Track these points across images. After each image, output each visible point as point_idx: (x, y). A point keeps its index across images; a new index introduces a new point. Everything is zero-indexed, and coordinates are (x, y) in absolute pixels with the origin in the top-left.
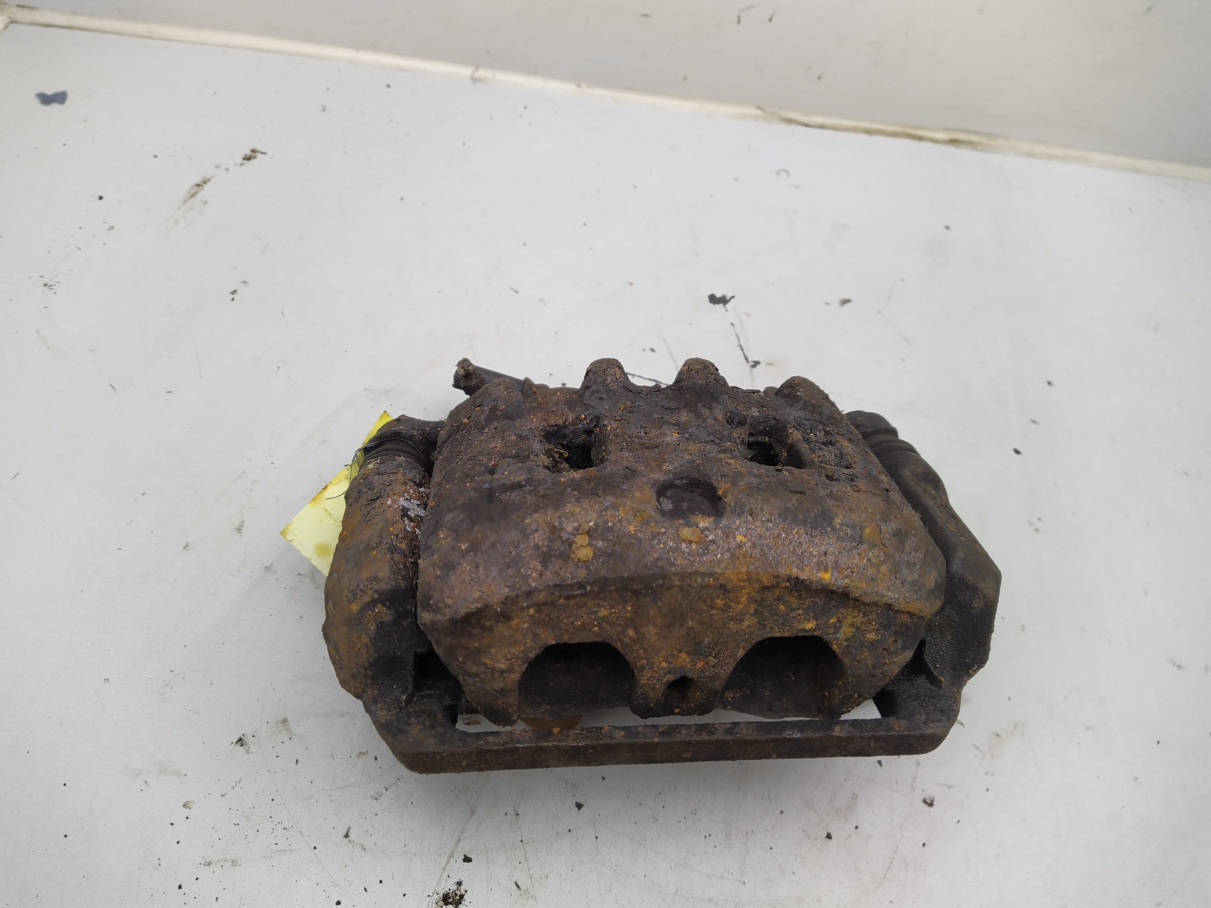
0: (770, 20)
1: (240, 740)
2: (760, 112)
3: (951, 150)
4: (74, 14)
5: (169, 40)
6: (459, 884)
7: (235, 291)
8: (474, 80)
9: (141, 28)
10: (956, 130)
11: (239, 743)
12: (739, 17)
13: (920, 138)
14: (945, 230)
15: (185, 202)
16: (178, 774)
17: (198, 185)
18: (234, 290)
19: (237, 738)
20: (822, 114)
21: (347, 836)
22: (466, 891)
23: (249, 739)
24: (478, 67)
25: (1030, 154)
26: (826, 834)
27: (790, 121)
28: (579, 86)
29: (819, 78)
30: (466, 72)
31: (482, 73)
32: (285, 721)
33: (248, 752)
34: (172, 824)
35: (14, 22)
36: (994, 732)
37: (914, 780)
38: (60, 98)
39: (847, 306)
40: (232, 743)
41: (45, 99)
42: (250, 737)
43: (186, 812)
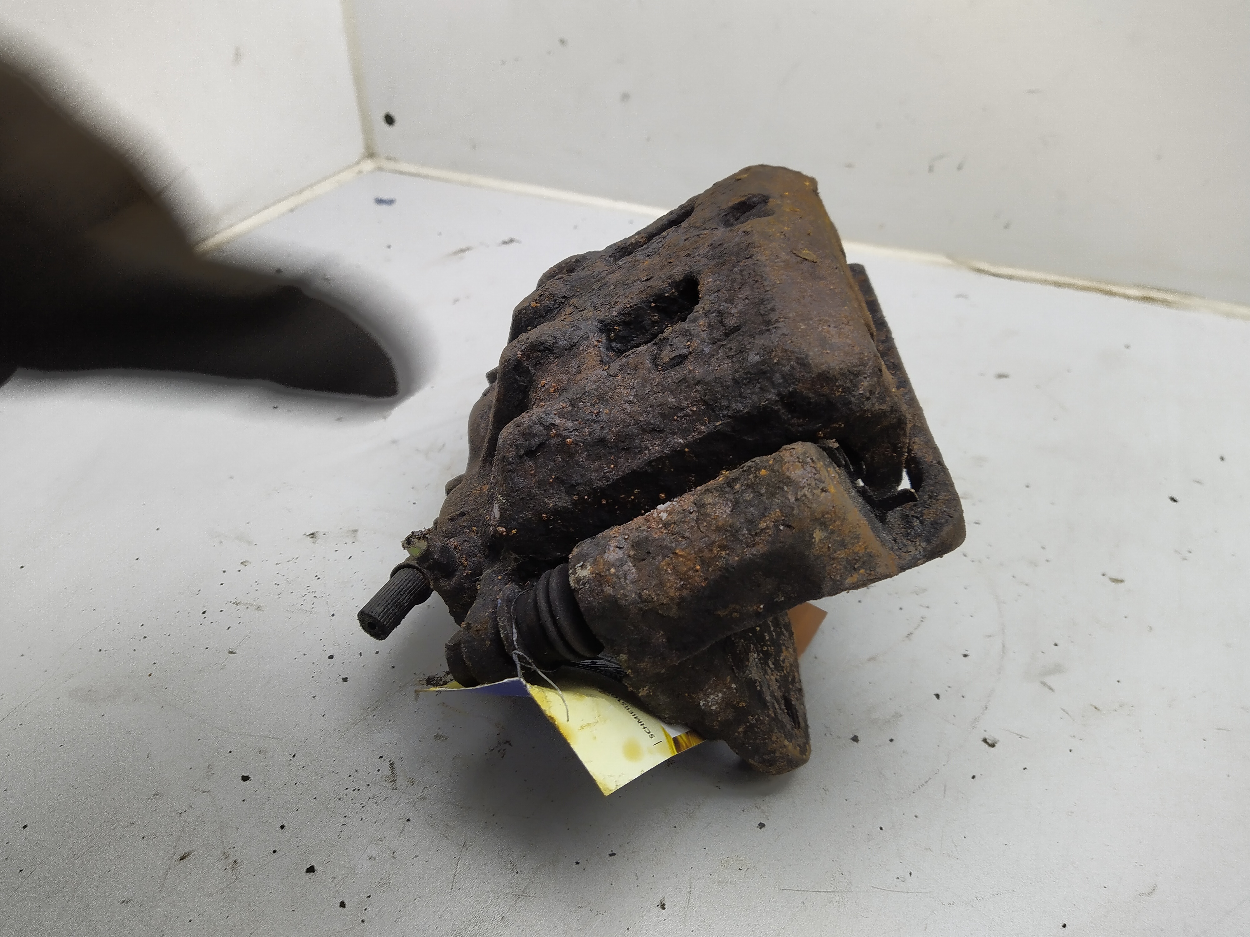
0: (959, 168)
1: (312, 534)
2: (949, 261)
6: (448, 673)
10: (1150, 288)
11: (311, 536)
12: (931, 165)
14: (1125, 348)
15: (449, 256)
16: (249, 543)
17: (462, 250)
19: (311, 532)
25: (1228, 315)
26: (852, 736)
27: (979, 271)
29: (1006, 227)
32: (355, 531)
33: (314, 543)
34: (224, 572)
35: (380, 169)
36: (1091, 705)
37: (977, 719)
38: (390, 202)
39: (1004, 380)
40: (304, 535)
41: (380, 201)
42: (321, 534)
43: (241, 567)
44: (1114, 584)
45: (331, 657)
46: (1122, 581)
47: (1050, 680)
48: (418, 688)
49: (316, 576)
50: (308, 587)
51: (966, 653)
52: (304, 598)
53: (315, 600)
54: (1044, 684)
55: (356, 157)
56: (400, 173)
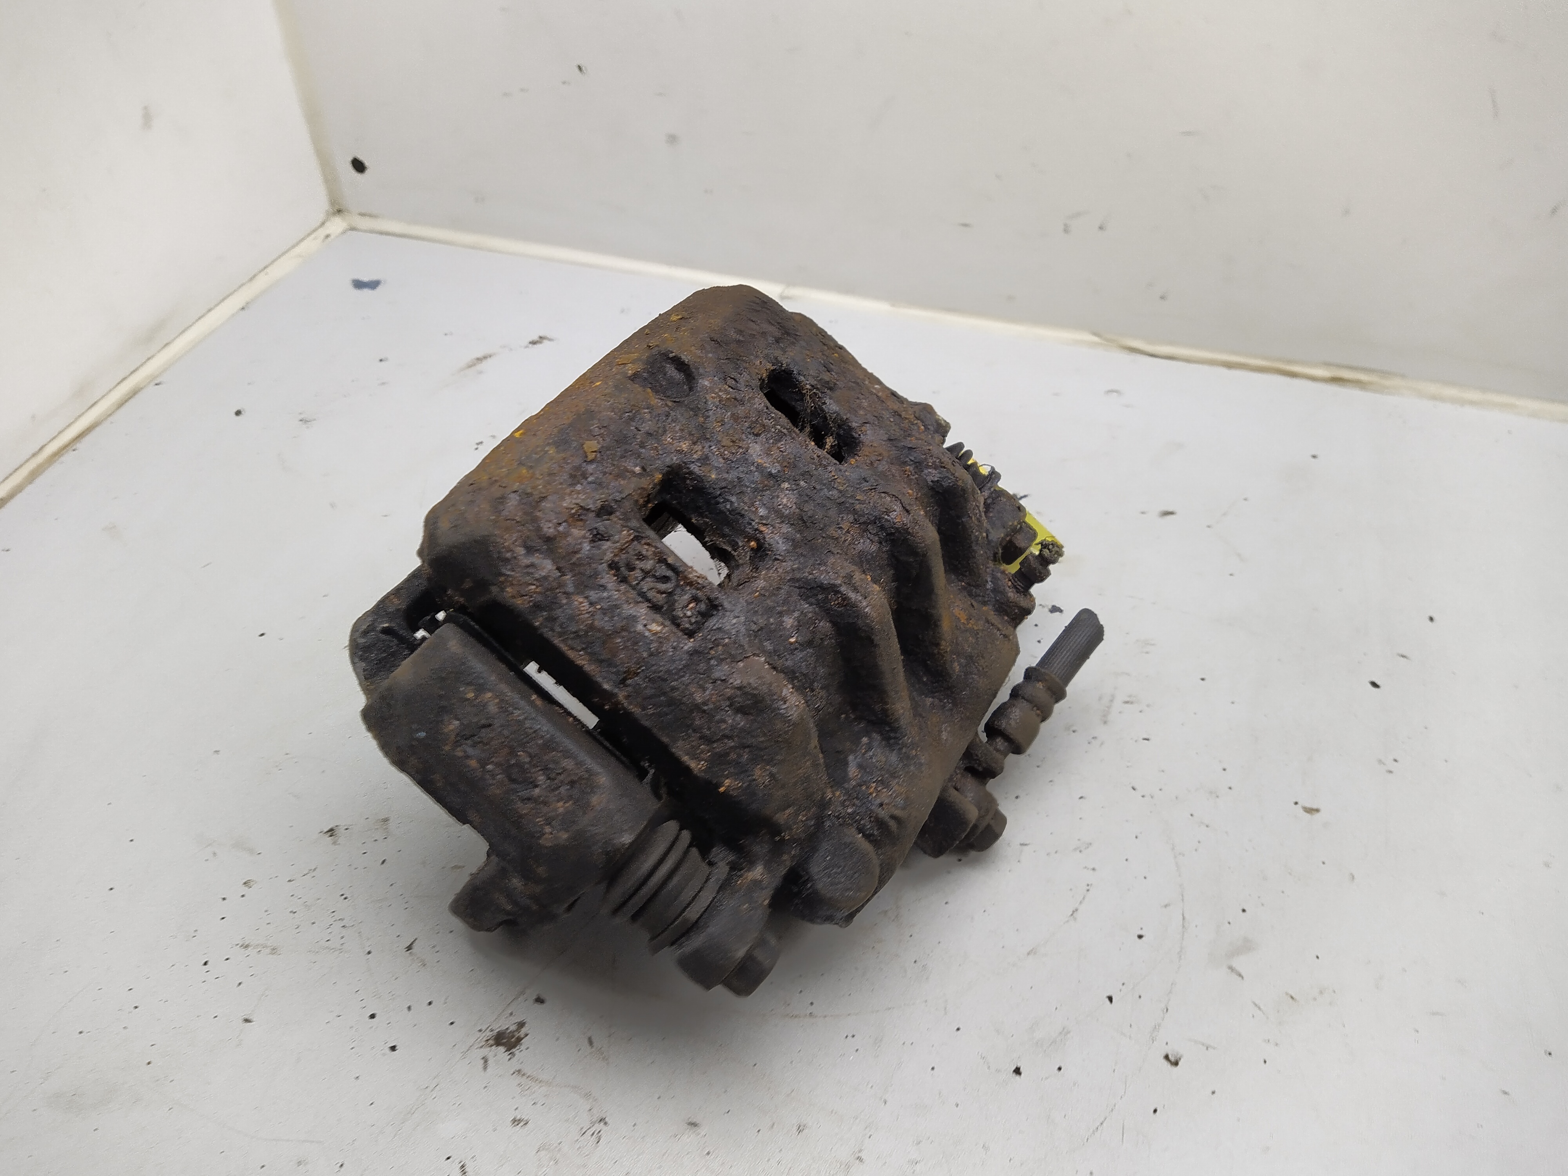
0: (1102, 228)
1: (331, 830)
2: (1096, 339)
3: (1334, 389)
6: (521, 1025)
7: (481, 443)
10: (1344, 364)
11: (329, 833)
12: (1066, 225)
13: (1294, 376)
14: (1312, 460)
15: (462, 370)
16: (251, 851)
17: (479, 359)
18: (480, 441)
19: (329, 828)
21: (409, 948)
22: (526, 1035)
23: (341, 831)
24: (789, 285)
25: (1434, 398)
26: (1014, 1068)
29: (1163, 298)
30: (777, 289)
31: (792, 291)
32: (386, 820)
33: (334, 843)
34: (224, 899)
35: (353, 229)
36: (1287, 994)
37: (1156, 1028)
38: (373, 285)
39: (1169, 518)
40: (321, 832)
41: (359, 285)
42: (342, 830)
43: (245, 890)
44: (1308, 815)
45: (372, 1016)
46: (1317, 810)
47: (1239, 963)
48: (486, 1051)
49: (342, 895)
50: (334, 912)
51: (1141, 933)
52: (329, 930)
53: (344, 932)
54: (1231, 968)
55: (321, 217)
56: (381, 233)
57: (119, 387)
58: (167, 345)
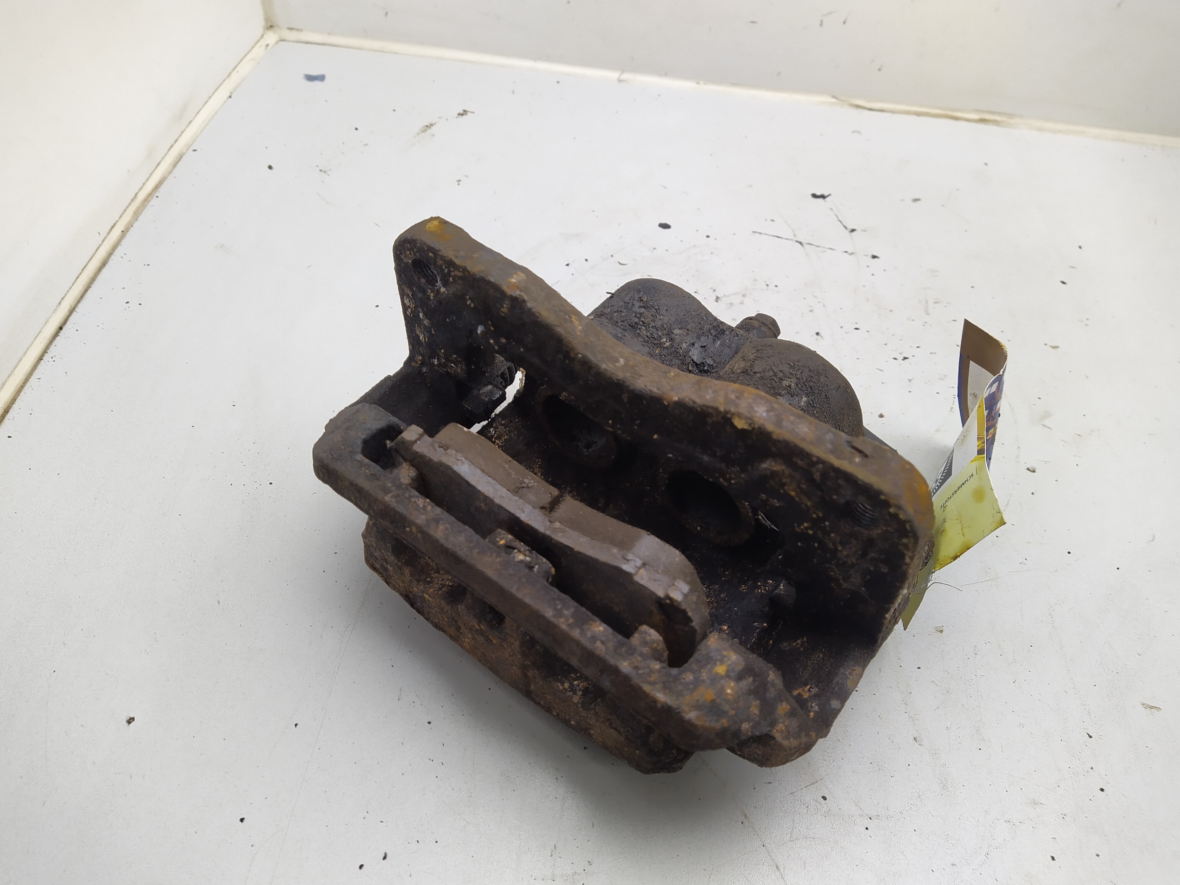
0: (844, 23)
2: (834, 100)
3: (981, 126)
4: (329, 34)
5: (396, 53)
8: (620, 81)
9: (376, 44)
10: (984, 112)
12: (822, 21)
13: (957, 119)
14: (985, 166)
15: (418, 134)
17: (427, 126)
18: (459, 180)
20: (882, 101)
24: (623, 72)
25: (1040, 129)
27: (858, 107)
28: (698, 83)
29: (879, 70)
30: (614, 75)
31: (625, 76)
35: (284, 40)
36: (1076, 434)
38: (321, 78)
39: (918, 202)
41: (310, 78)
44: (1054, 350)
46: (1058, 347)
47: (1046, 422)
54: (1044, 425)
55: (260, 31)
56: (307, 43)
57: (170, 152)
58: (190, 122)
